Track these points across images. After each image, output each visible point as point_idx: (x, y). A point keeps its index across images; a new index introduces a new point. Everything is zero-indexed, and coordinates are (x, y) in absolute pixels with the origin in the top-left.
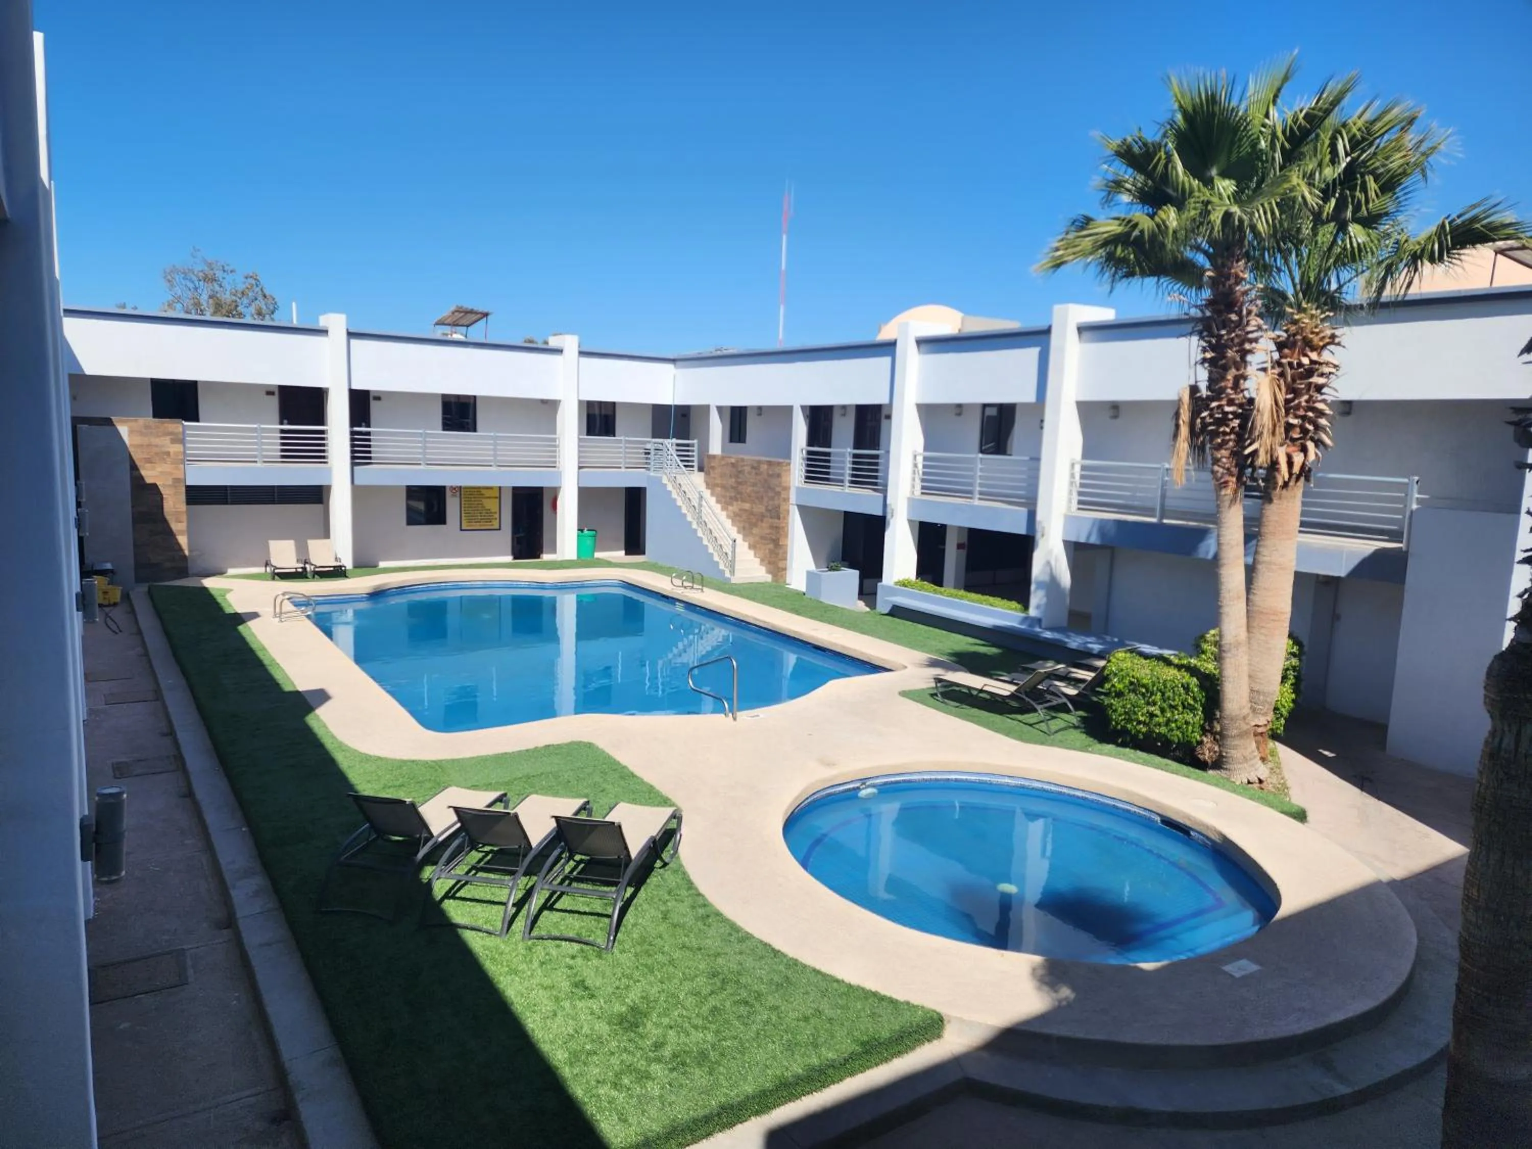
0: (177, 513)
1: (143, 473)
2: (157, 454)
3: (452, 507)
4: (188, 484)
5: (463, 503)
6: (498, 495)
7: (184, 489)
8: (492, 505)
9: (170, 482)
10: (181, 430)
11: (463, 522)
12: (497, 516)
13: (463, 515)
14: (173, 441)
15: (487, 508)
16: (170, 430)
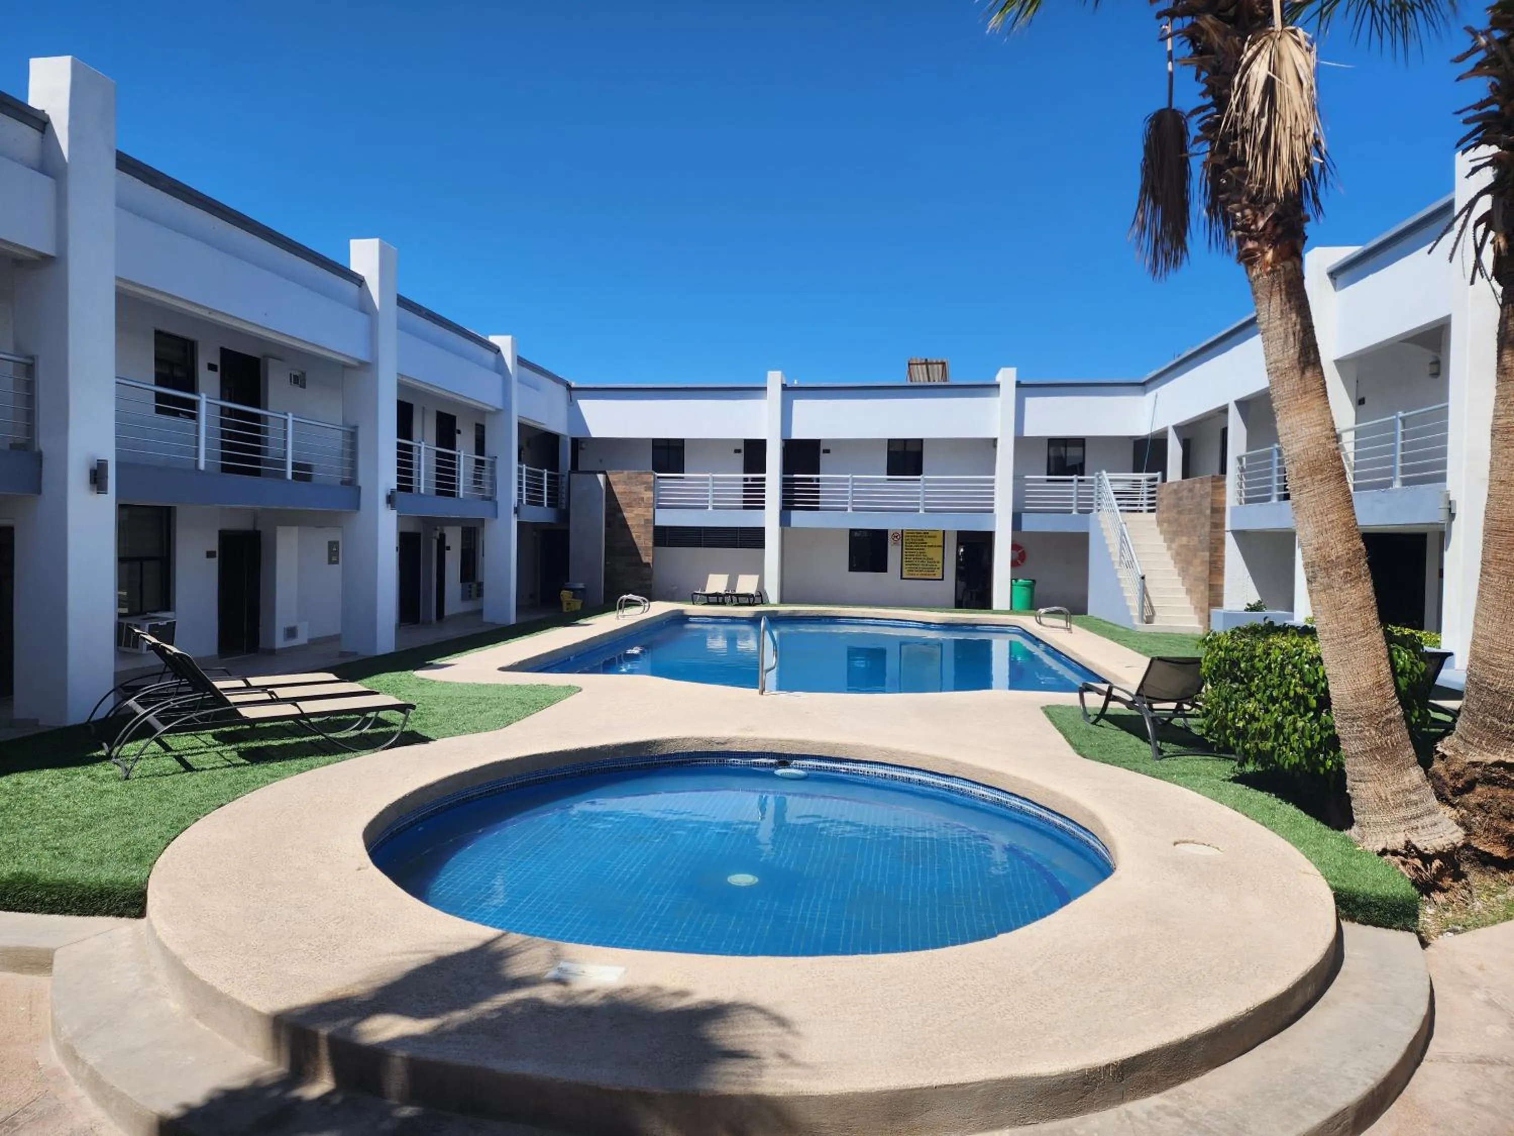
0: (646, 548)
1: (625, 514)
2: (635, 500)
3: (894, 554)
4: (657, 524)
5: (904, 551)
6: (941, 544)
7: (652, 529)
8: (934, 554)
9: (643, 523)
10: (652, 479)
11: (905, 571)
12: (940, 565)
13: (904, 563)
14: (647, 489)
15: (930, 557)
16: (645, 480)
